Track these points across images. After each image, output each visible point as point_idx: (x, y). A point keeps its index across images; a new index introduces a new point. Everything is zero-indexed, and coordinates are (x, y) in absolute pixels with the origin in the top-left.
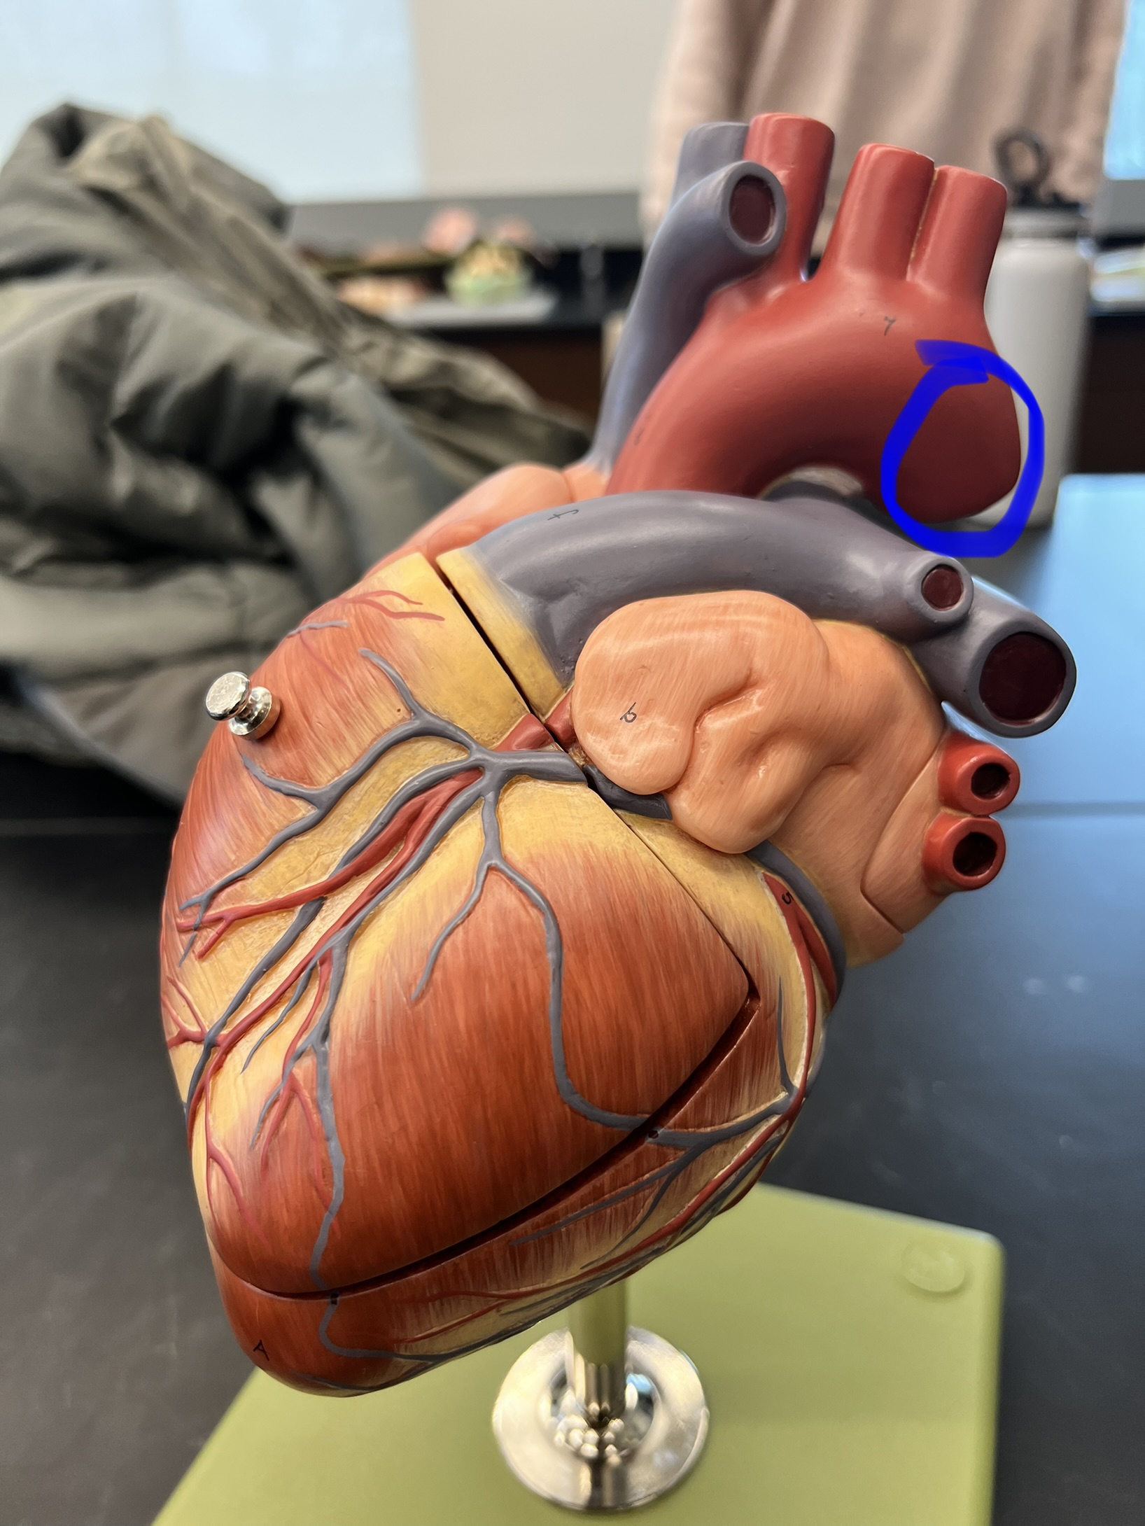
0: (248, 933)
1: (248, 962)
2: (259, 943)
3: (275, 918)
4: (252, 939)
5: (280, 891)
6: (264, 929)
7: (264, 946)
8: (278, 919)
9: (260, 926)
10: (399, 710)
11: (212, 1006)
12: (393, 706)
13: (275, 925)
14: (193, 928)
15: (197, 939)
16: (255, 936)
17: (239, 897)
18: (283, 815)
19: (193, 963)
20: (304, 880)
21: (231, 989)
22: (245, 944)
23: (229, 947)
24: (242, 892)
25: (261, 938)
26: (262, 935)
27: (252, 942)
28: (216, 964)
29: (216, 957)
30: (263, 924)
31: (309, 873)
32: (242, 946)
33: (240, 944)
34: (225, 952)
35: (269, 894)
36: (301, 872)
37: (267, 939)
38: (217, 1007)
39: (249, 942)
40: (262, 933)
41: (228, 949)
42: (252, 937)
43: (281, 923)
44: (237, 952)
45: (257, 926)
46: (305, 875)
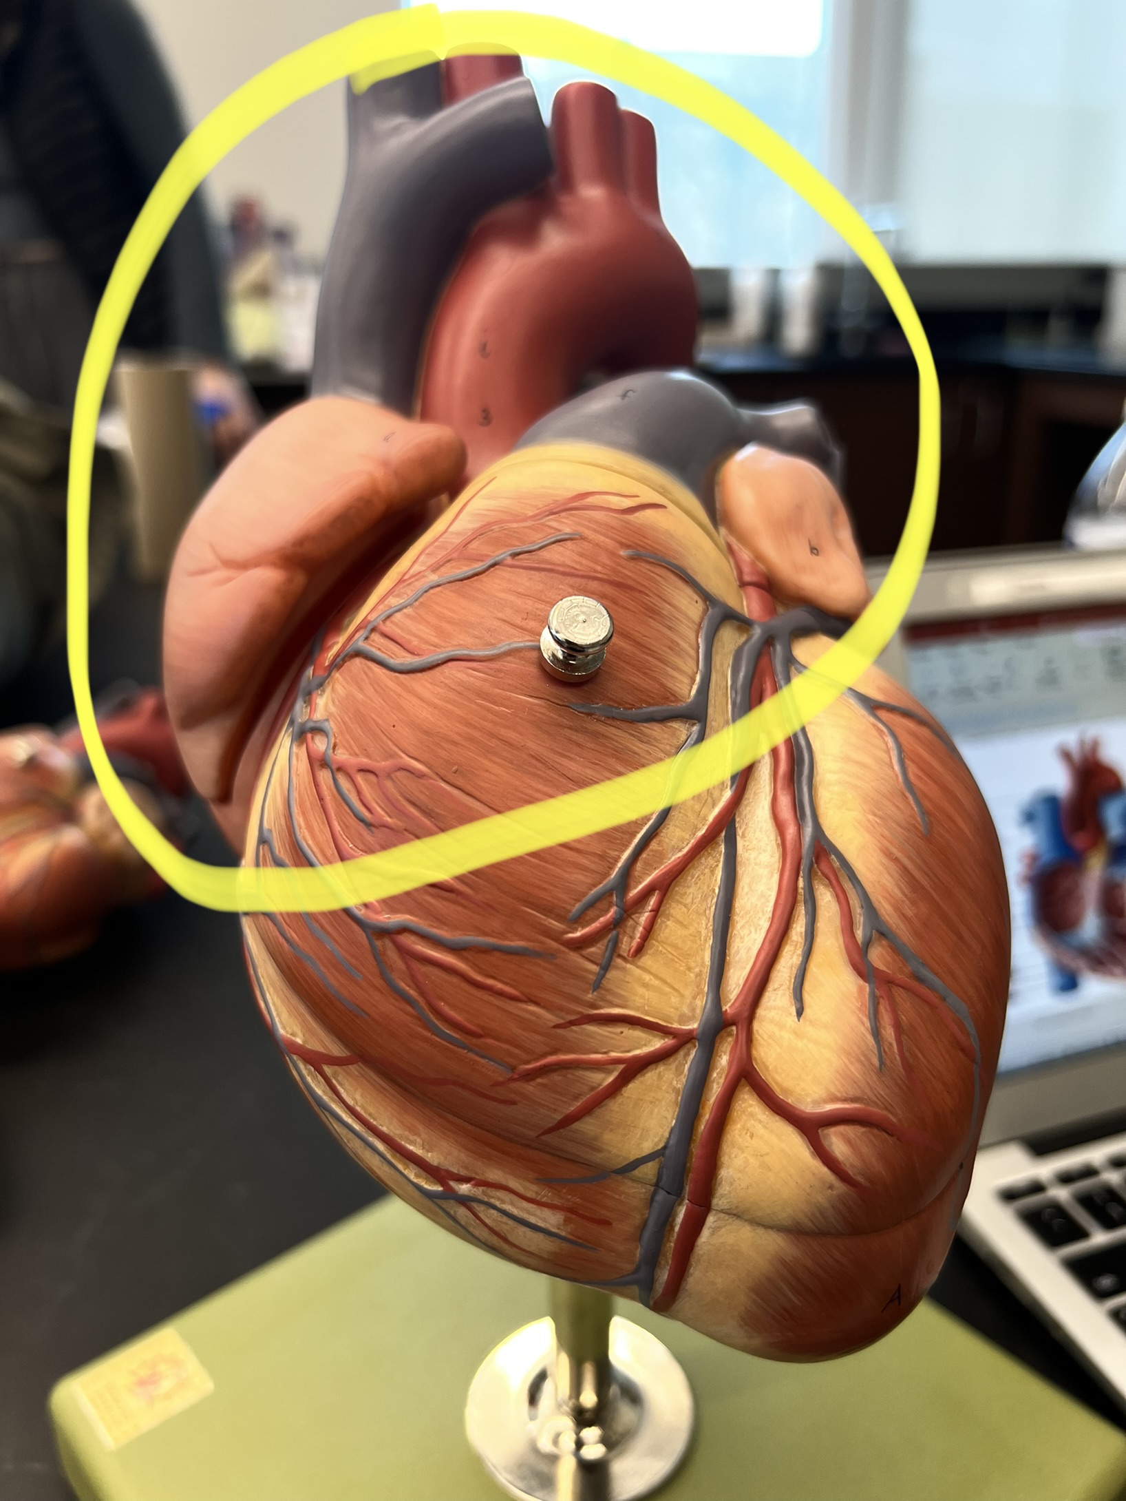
0: (684, 891)
1: (698, 923)
2: (700, 896)
3: (703, 860)
4: (691, 895)
5: (696, 829)
6: (698, 877)
7: (706, 895)
8: (706, 859)
9: (693, 877)
10: (697, 602)
11: (674, 1000)
12: (691, 598)
13: (706, 868)
14: (612, 926)
15: (621, 937)
16: (691, 890)
17: (660, 856)
18: (667, 744)
19: (624, 969)
20: (711, 806)
21: (692, 965)
22: (685, 906)
23: (669, 920)
24: (661, 848)
25: (699, 889)
26: (698, 885)
27: (693, 899)
28: (660, 948)
29: (657, 941)
30: (695, 872)
31: (712, 794)
32: (684, 909)
33: (680, 909)
34: (669, 929)
35: (687, 837)
36: (706, 797)
37: (705, 888)
38: (682, 996)
39: (689, 900)
40: (697, 883)
41: (668, 923)
42: (690, 894)
43: (711, 861)
44: (681, 919)
45: (689, 878)
46: (710, 800)
